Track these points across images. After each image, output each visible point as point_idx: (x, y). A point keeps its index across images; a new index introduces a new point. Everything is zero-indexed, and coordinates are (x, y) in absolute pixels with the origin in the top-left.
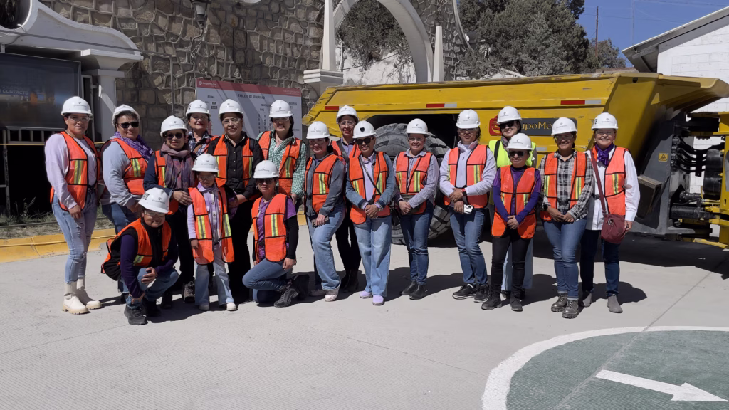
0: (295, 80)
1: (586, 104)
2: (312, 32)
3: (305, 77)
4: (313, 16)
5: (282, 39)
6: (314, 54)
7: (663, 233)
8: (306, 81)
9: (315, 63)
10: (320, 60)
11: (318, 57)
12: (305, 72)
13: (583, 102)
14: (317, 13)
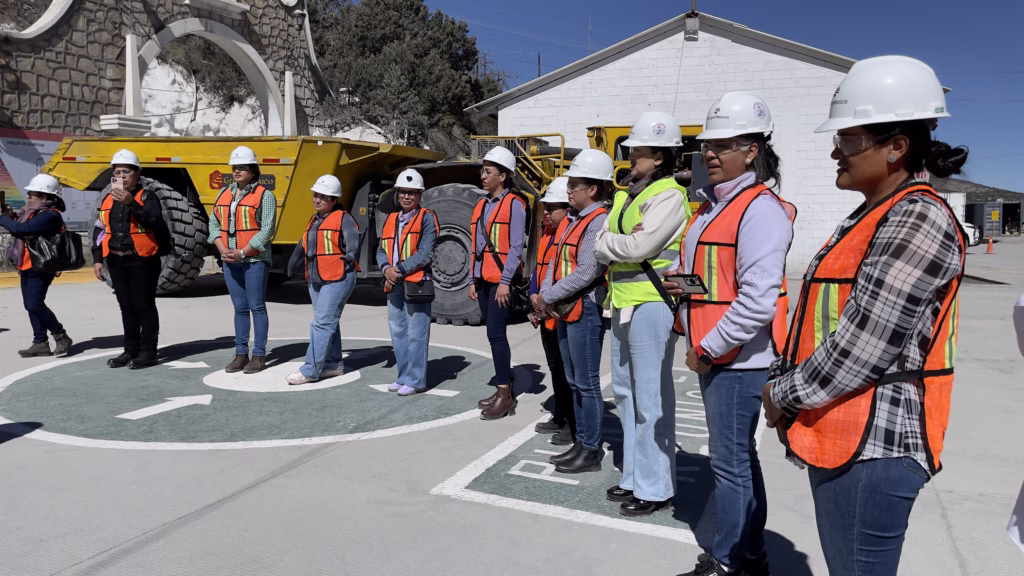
0: (88, 126)
1: (281, 162)
2: (110, 72)
3: (102, 122)
4: (111, 53)
5: (67, 78)
6: (113, 96)
7: (365, 277)
8: (103, 128)
9: (117, 107)
10: (123, 104)
11: (120, 101)
12: (102, 117)
13: (278, 160)
14: (118, 51)
